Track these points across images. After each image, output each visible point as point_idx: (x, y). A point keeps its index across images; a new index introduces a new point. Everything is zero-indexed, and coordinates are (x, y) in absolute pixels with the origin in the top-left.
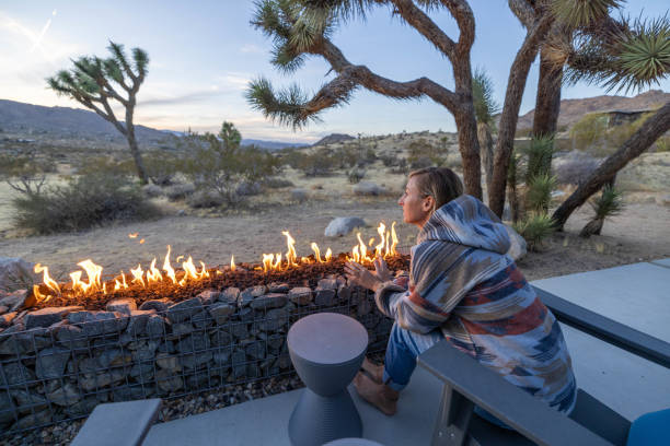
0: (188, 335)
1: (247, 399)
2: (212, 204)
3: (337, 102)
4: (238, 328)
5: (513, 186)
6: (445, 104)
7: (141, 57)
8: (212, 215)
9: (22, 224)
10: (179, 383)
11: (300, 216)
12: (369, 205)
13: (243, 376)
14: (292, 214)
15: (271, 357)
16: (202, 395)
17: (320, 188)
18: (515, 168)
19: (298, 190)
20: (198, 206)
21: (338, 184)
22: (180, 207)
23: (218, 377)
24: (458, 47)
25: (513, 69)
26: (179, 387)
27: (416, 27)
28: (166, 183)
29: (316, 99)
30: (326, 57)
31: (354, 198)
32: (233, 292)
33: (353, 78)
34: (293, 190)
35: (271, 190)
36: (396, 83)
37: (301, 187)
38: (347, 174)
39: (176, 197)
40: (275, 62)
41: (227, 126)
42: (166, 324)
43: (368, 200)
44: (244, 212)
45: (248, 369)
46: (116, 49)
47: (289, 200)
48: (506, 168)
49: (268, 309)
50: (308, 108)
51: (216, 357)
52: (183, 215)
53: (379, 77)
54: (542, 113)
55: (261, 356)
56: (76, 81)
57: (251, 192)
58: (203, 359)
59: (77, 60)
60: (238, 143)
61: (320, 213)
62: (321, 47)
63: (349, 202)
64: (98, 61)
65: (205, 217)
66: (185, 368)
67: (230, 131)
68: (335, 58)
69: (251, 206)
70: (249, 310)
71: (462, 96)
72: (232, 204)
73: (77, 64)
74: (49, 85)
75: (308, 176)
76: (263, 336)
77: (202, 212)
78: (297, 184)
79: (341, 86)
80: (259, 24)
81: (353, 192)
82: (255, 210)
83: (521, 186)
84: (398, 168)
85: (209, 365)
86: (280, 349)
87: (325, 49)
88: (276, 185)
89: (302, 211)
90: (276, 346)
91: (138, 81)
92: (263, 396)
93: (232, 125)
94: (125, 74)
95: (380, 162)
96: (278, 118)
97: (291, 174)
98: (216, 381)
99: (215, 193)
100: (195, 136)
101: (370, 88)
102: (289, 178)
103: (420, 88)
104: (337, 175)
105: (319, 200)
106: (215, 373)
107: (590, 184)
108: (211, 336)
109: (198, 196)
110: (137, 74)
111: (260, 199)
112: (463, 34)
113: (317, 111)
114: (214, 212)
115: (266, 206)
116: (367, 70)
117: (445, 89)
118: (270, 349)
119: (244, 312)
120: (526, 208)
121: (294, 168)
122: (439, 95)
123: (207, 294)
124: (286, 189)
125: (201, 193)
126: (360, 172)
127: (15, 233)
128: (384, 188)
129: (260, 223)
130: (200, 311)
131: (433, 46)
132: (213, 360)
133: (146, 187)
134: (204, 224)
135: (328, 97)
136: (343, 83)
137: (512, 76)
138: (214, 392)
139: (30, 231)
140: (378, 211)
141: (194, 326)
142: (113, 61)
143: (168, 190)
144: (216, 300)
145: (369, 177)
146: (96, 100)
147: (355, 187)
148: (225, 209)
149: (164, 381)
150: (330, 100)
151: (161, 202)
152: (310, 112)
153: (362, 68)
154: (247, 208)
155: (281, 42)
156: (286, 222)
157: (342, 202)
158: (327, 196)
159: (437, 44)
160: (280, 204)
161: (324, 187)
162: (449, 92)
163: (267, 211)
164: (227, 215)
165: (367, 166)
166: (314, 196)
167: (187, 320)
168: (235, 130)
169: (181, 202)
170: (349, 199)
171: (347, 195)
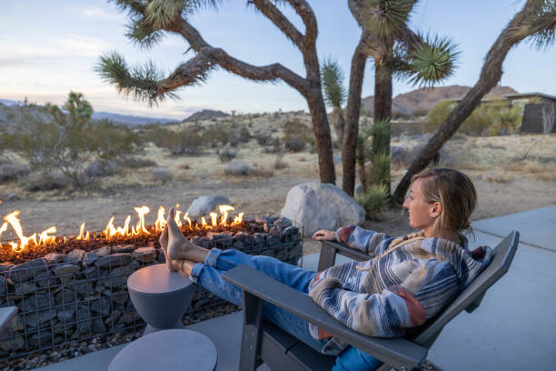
0: (31, 294)
1: (92, 351)
2: (54, 186)
3: (194, 81)
4: (83, 286)
5: (362, 164)
6: (297, 88)
8: (55, 198)
10: (20, 342)
11: (162, 197)
12: (238, 185)
13: (87, 332)
14: (153, 195)
15: (116, 313)
16: (45, 352)
17: (187, 168)
18: (362, 147)
19: (162, 170)
20: (36, 189)
21: (208, 163)
22: (11, 190)
23: (61, 335)
24: (305, 39)
25: (353, 62)
26: (20, 346)
27: (269, 17)
29: (172, 78)
30: (184, 36)
31: (224, 178)
32: (78, 253)
33: (209, 58)
34: (155, 170)
35: (129, 170)
36: (253, 67)
37: (166, 167)
38: (218, 153)
39: (4, 179)
40: (130, 36)
41: (74, 97)
42: (9, 285)
43: (237, 180)
44: (95, 194)
45: (92, 326)
47: (151, 180)
48: (354, 147)
49: (113, 268)
50: (164, 85)
51: (60, 314)
52: (15, 199)
53: (235, 59)
54: (379, 100)
55: (106, 312)
57: (103, 171)
58: (47, 316)
60: (88, 116)
61: (185, 193)
62: (178, 26)
63: (218, 182)
65: (44, 201)
66: (28, 327)
67: (78, 102)
68: (194, 38)
69: (104, 187)
70: (93, 268)
71: (311, 82)
72: (80, 186)
75: (175, 155)
76: (108, 293)
77: (41, 195)
78: (160, 164)
79: (198, 66)
81: (222, 172)
82: (110, 192)
83: (368, 164)
84: (272, 148)
85: (52, 323)
86: (126, 304)
87: (182, 28)
88: (135, 165)
89: (164, 192)
90: (122, 302)
92: (107, 347)
93: (80, 96)
95: (255, 142)
96: (132, 92)
97: (153, 152)
98: (60, 339)
99: (58, 173)
100: (33, 107)
101: (228, 69)
102: (152, 157)
103: (273, 73)
104: (208, 154)
105: (184, 180)
106: (59, 330)
107: (419, 162)
108: (55, 295)
109: (36, 176)
111: (116, 180)
112: (308, 29)
113: (174, 88)
114: (56, 195)
115: (122, 188)
116: (223, 52)
117: (296, 75)
118: (115, 305)
119: (88, 271)
120: (371, 183)
121: (159, 145)
122: (292, 80)
123: (52, 256)
124: (147, 169)
125: (39, 173)
126: (232, 151)
128: (255, 168)
129: (114, 205)
130: (44, 271)
131: (284, 36)
132: (56, 318)
134: (44, 208)
135: (184, 76)
136: (199, 63)
137: (353, 67)
138: (58, 349)
140: (248, 191)
141: (38, 285)
144: (61, 261)
145: (242, 157)
147: (225, 166)
148: (71, 192)
149: (5, 341)
150: (186, 79)
152: (167, 90)
153: (219, 51)
154: (99, 189)
155: (138, 17)
157: (209, 182)
158: (194, 177)
159: (288, 35)
160: (139, 185)
161: (192, 166)
162: (300, 77)
163: (122, 193)
164: (73, 198)
165: (240, 145)
166: (180, 177)
167: (30, 279)
168: (85, 102)
169: (12, 184)
170: (218, 179)
171: (216, 174)
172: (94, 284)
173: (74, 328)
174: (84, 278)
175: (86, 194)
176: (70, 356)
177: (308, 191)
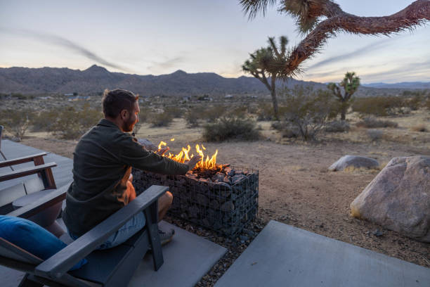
7: (284, 41)
20: (285, 136)
41: (349, 76)
46: (271, 40)
47: (364, 138)
59: (251, 53)
64: (263, 50)
67: (351, 79)
69: (319, 139)
72: (305, 137)
74: (242, 69)
91: (280, 56)
93: (353, 74)
148: (297, 140)
168: (357, 78)
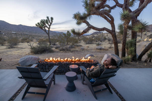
2: (63, 50)
7: (52, 19)
9: (32, 52)
12: (98, 52)
14: (80, 53)
16: (60, 73)
17: (88, 47)
21: (93, 46)
22: (57, 50)
24: (111, 21)
28: (54, 45)
30: (86, 23)
31: (95, 50)
34: (82, 47)
35: (77, 47)
36: (99, 28)
37: (84, 47)
39: (56, 48)
43: (99, 51)
44: (70, 52)
46: (48, 18)
47: (80, 50)
49: (68, 64)
50: (81, 34)
51: (62, 69)
52: (58, 52)
56: (40, 24)
57: (72, 47)
59: (41, 20)
61: (86, 53)
63: (94, 51)
64: (44, 20)
65: (62, 53)
67: (69, 33)
69: (71, 51)
71: (113, 31)
72: (67, 50)
73: (41, 21)
75: (87, 43)
77: (61, 51)
78: (83, 46)
80: (74, 18)
81: (96, 49)
82: (72, 52)
84: (111, 42)
89: (82, 52)
91: (51, 24)
93: (69, 31)
94: (49, 22)
95: (107, 40)
96: (76, 35)
97: (82, 43)
99: (64, 48)
101: (94, 29)
103: (104, 29)
104: (94, 44)
105: (87, 50)
107: (145, 50)
110: (51, 22)
111: (74, 49)
114: (64, 52)
121: (84, 41)
122: (108, 31)
124: (80, 47)
125: (61, 47)
126: (100, 43)
127: (31, 54)
128: (105, 48)
129: (72, 54)
133: (51, 46)
134: (62, 54)
135: (85, 32)
139: (33, 53)
140: (100, 54)
142: (47, 20)
143: (55, 46)
146: (43, 28)
147: (97, 47)
148: (66, 51)
151: (54, 49)
154: (70, 51)
156: (78, 54)
157: (92, 51)
158: (89, 49)
160: (78, 50)
161: (89, 47)
162: (110, 30)
163: (74, 52)
164: (66, 52)
165: (103, 41)
166: (86, 49)
167: (60, 64)
169: (57, 49)
170: (94, 50)
171: (94, 49)
172: (66, 66)
173: (64, 71)
174: (65, 65)
175: (68, 52)
176: (63, 75)
177: (108, 55)
